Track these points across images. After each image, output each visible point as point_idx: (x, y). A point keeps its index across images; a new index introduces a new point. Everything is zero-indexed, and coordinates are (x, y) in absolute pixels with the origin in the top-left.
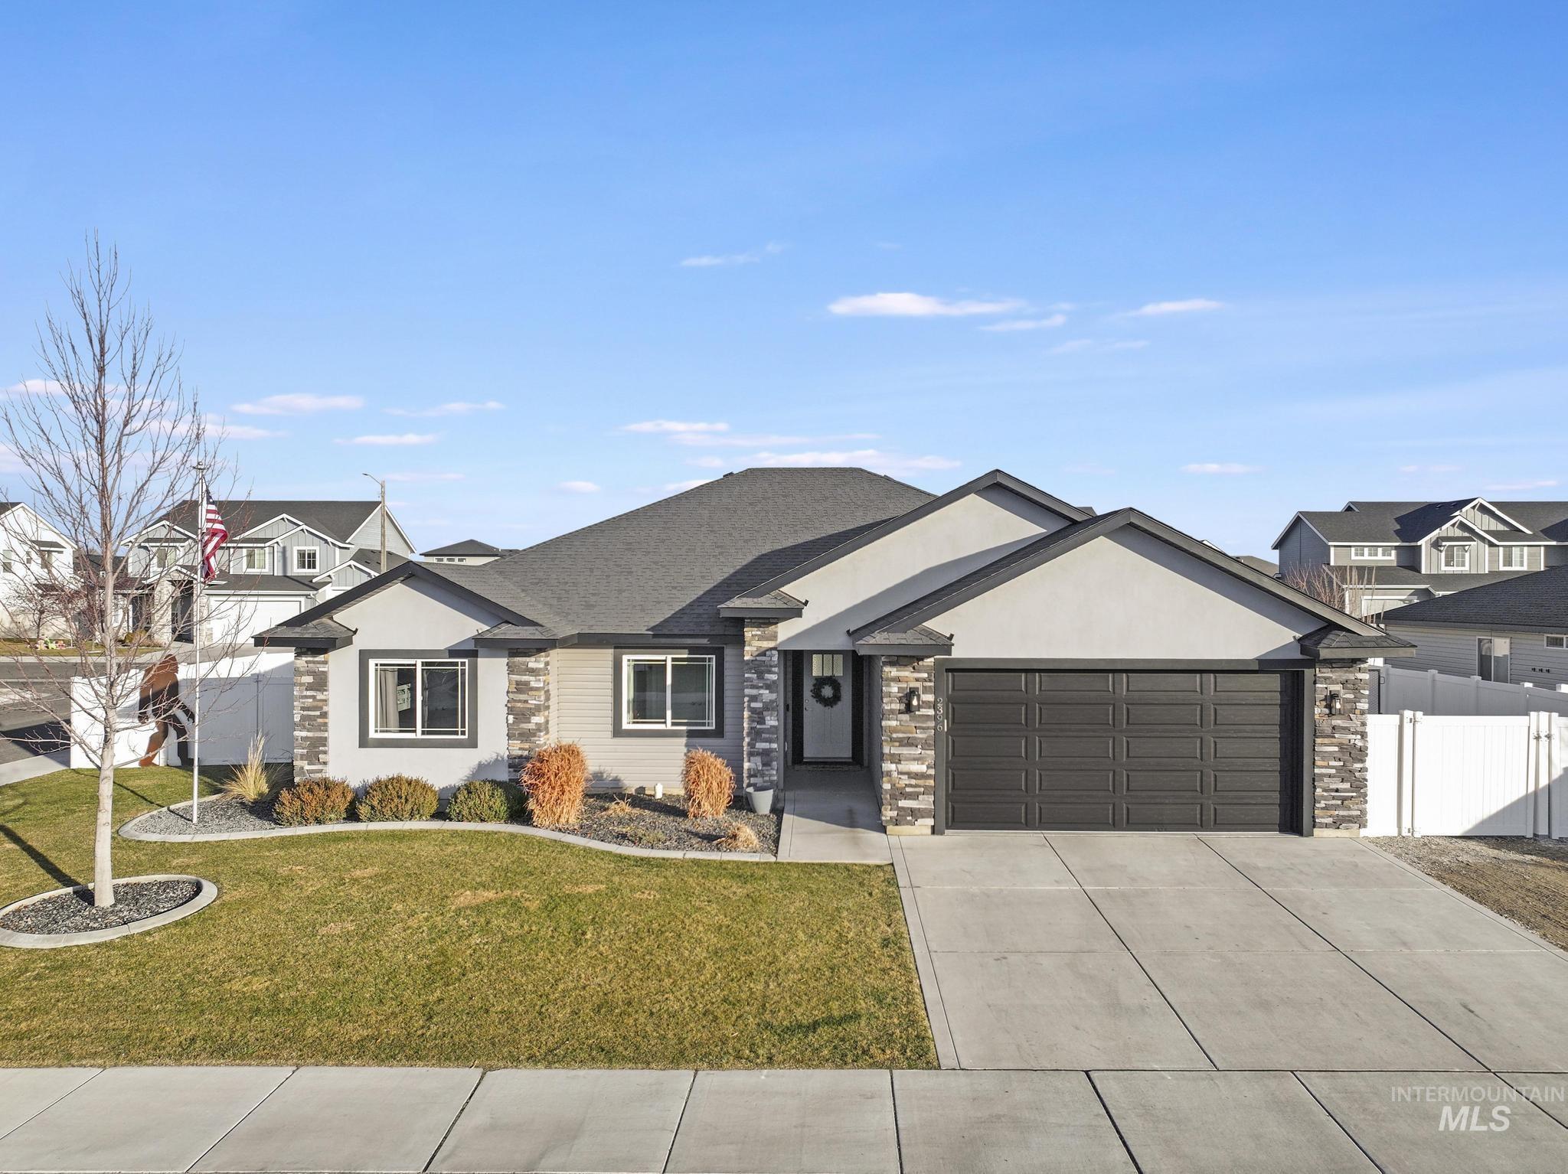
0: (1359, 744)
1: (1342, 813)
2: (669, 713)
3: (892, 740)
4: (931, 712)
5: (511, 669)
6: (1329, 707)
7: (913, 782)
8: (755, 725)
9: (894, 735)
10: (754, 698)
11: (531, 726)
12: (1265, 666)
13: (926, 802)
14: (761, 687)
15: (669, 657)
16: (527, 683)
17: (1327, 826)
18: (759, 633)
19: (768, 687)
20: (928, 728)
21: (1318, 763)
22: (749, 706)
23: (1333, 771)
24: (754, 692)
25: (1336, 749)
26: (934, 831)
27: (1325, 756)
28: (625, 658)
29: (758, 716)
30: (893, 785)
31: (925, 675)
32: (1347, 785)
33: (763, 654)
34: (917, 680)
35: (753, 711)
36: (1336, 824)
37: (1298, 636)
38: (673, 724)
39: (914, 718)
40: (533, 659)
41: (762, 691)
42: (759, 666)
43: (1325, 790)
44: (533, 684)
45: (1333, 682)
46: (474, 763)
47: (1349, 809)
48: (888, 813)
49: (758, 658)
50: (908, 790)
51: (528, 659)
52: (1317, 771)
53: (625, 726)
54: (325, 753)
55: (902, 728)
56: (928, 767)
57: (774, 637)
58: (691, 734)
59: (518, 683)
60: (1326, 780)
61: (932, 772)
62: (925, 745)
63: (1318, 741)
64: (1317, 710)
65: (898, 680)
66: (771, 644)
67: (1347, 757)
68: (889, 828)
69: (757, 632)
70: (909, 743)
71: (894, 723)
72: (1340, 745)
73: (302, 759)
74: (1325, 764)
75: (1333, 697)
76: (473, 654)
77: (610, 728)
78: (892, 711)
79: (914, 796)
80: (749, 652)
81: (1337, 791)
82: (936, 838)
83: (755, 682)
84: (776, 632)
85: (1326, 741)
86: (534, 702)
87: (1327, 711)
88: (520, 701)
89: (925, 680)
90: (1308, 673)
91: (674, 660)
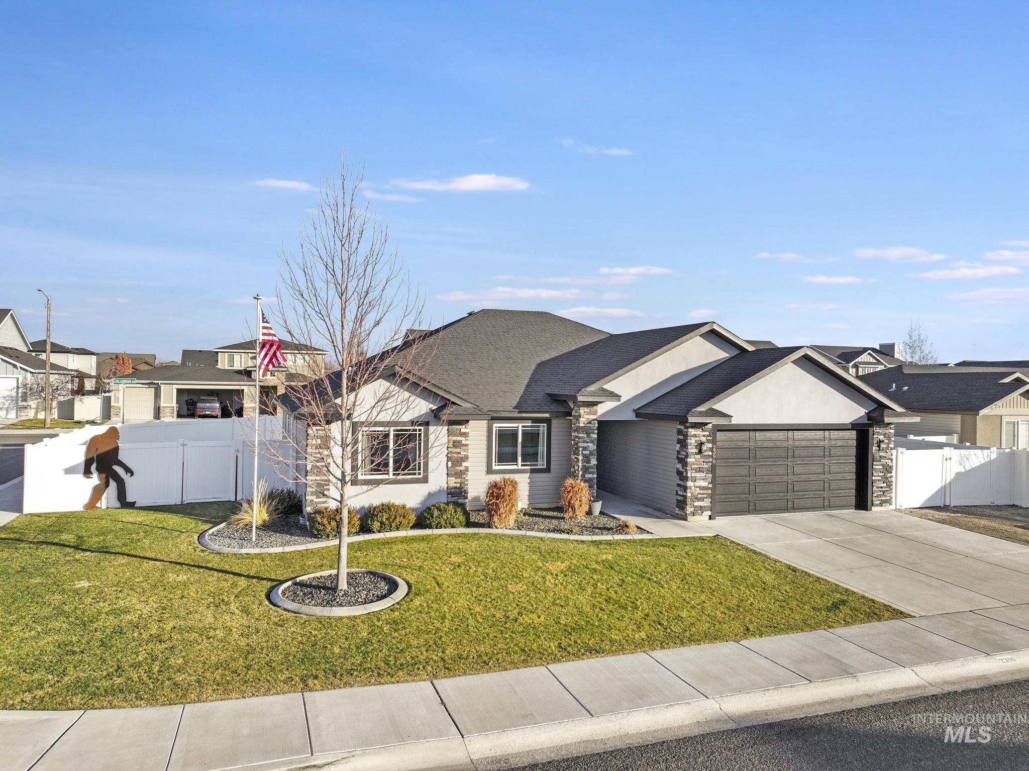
0: (890, 464)
1: (883, 498)
2: (520, 459)
3: (692, 469)
4: (710, 453)
5: (450, 433)
6: (879, 446)
7: (702, 492)
8: (585, 464)
9: (693, 467)
10: (585, 449)
11: (462, 468)
12: (854, 426)
13: (707, 503)
14: (589, 442)
15: (520, 425)
16: (460, 442)
17: (877, 505)
18: (588, 410)
19: (592, 442)
20: (709, 462)
21: (874, 474)
22: (582, 453)
23: (880, 478)
24: (585, 445)
25: (881, 467)
26: (710, 517)
27: (877, 470)
28: (495, 425)
29: (587, 459)
30: (692, 494)
31: (708, 433)
32: (885, 485)
33: (590, 423)
34: (704, 436)
35: (584, 456)
36: (881, 505)
37: (867, 411)
38: (522, 465)
39: (703, 457)
40: (464, 427)
41: (589, 444)
42: (587, 430)
43: (877, 488)
44: (464, 442)
45: (881, 434)
46: (426, 493)
47: (886, 496)
48: (689, 510)
49: (587, 425)
50: (699, 496)
51: (460, 427)
52: (874, 478)
53: (494, 468)
54: (328, 490)
55: (697, 462)
56: (709, 483)
57: (595, 413)
58: (533, 471)
59: (454, 442)
60: (877, 482)
61: (710, 486)
62: (708, 471)
63: (875, 463)
64: (874, 448)
65: (695, 436)
66: (595, 417)
67: (885, 471)
68: (689, 518)
69: (587, 410)
70: (700, 470)
71: (693, 460)
72: (882, 465)
73: (312, 495)
74: (877, 474)
75: (880, 442)
76: (427, 424)
77: (485, 469)
78: (692, 453)
79: (702, 499)
80: (582, 422)
81: (882, 487)
82: (711, 521)
83: (586, 439)
84: (597, 410)
85: (878, 463)
86: (464, 453)
87: (878, 448)
88: (455, 453)
89: (708, 436)
90: (871, 430)
91: (523, 427)
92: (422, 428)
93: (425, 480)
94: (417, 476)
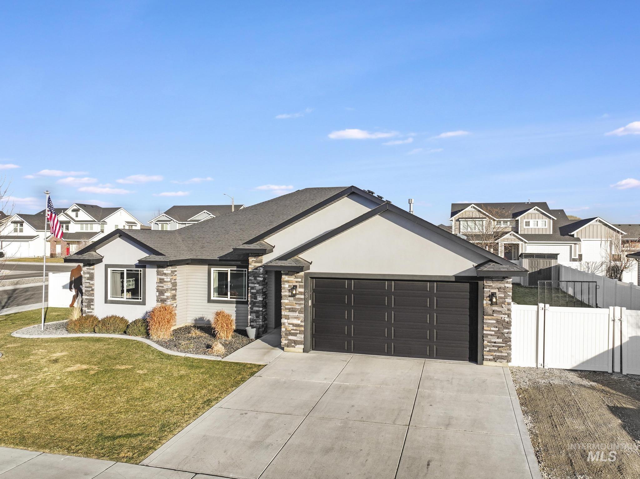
0: (507, 320)
1: (498, 354)
2: (229, 293)
3: (286, 309)
4: (303, 297)
5: (158, 273)
6: (491, 300)
7: (295, 328)
8: (253, 299)
9: (287, 307)
10: (253, 288)
11: (165, 297)
12: (459, 279)
13: (300, 337)
14: (256, 283)
15: (229, 270)
16: (163, 279)
17: (490, 360)
18: (255, 259)
19: (258, 283)
20: (301, 304)
21: (485, 328)
22: (250, 291)
23: (493, 333)
24: (252, 285)
25: (495, 322)
26: (305, 351)
27: (489, 325)
28: (212, 269)
29: (254, 296)
30: (286, 329)
31: (300, 280)
32: (501, 340)
33: (256, 269)
34: (296, 282)
35: (252, 293)
36: (495, 359)
37: (475, 265)
38: (231, 298)
39: (295, 299)
40: (165, 269)
41: (256, 285)
42: (255, 274)
43: (488, 342)
44: (165, 280)
45: (493, 288)
46: (145, 312)
47: (501, 352)
48: (284, 342)
49: (254, 271)
50: (292, 331)
51: (163, 269)
52: (485, 332)
53: (212, 298)
54: (93, 305)
55: (290, 304)
56: (301, 322)
57: (261, 262)
58: (237, 303)
59: (160, 279)
60: (489, 337)
61: (303, 324)
62: (300, 312)
63: (485, 317)
64: (485, 302)
65: (288, 282)
66: (259, 265)
67: (501, 326)
68: (285, 348)
69: (254, 259)
70: (292, 310)
71: (286, 301)
72: (498, 321)
73: (85, 307)
74: (489, 329)
75: (493, 295)
76: (144, 267)
77: (207, 299)
78: (285, 296)
79: (295, 335)
80: (251, 267)
81: (495, 343)
82: (305, 354)
83: (253, 281)
84: (262, 260)
85: (489, 317)
86: (166, 287)
87: (490, 302)
88: (161, 287)
89: (299, 282)
90: (480, 283)
91: (231, 270)
92: (142, 269)
93: (144, 303)
94: (139, 300)
